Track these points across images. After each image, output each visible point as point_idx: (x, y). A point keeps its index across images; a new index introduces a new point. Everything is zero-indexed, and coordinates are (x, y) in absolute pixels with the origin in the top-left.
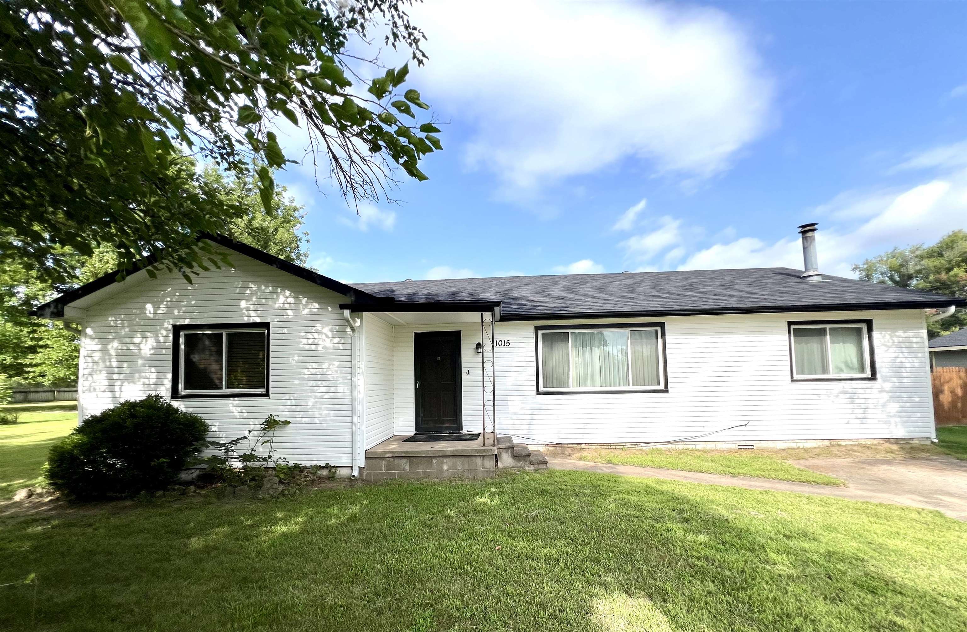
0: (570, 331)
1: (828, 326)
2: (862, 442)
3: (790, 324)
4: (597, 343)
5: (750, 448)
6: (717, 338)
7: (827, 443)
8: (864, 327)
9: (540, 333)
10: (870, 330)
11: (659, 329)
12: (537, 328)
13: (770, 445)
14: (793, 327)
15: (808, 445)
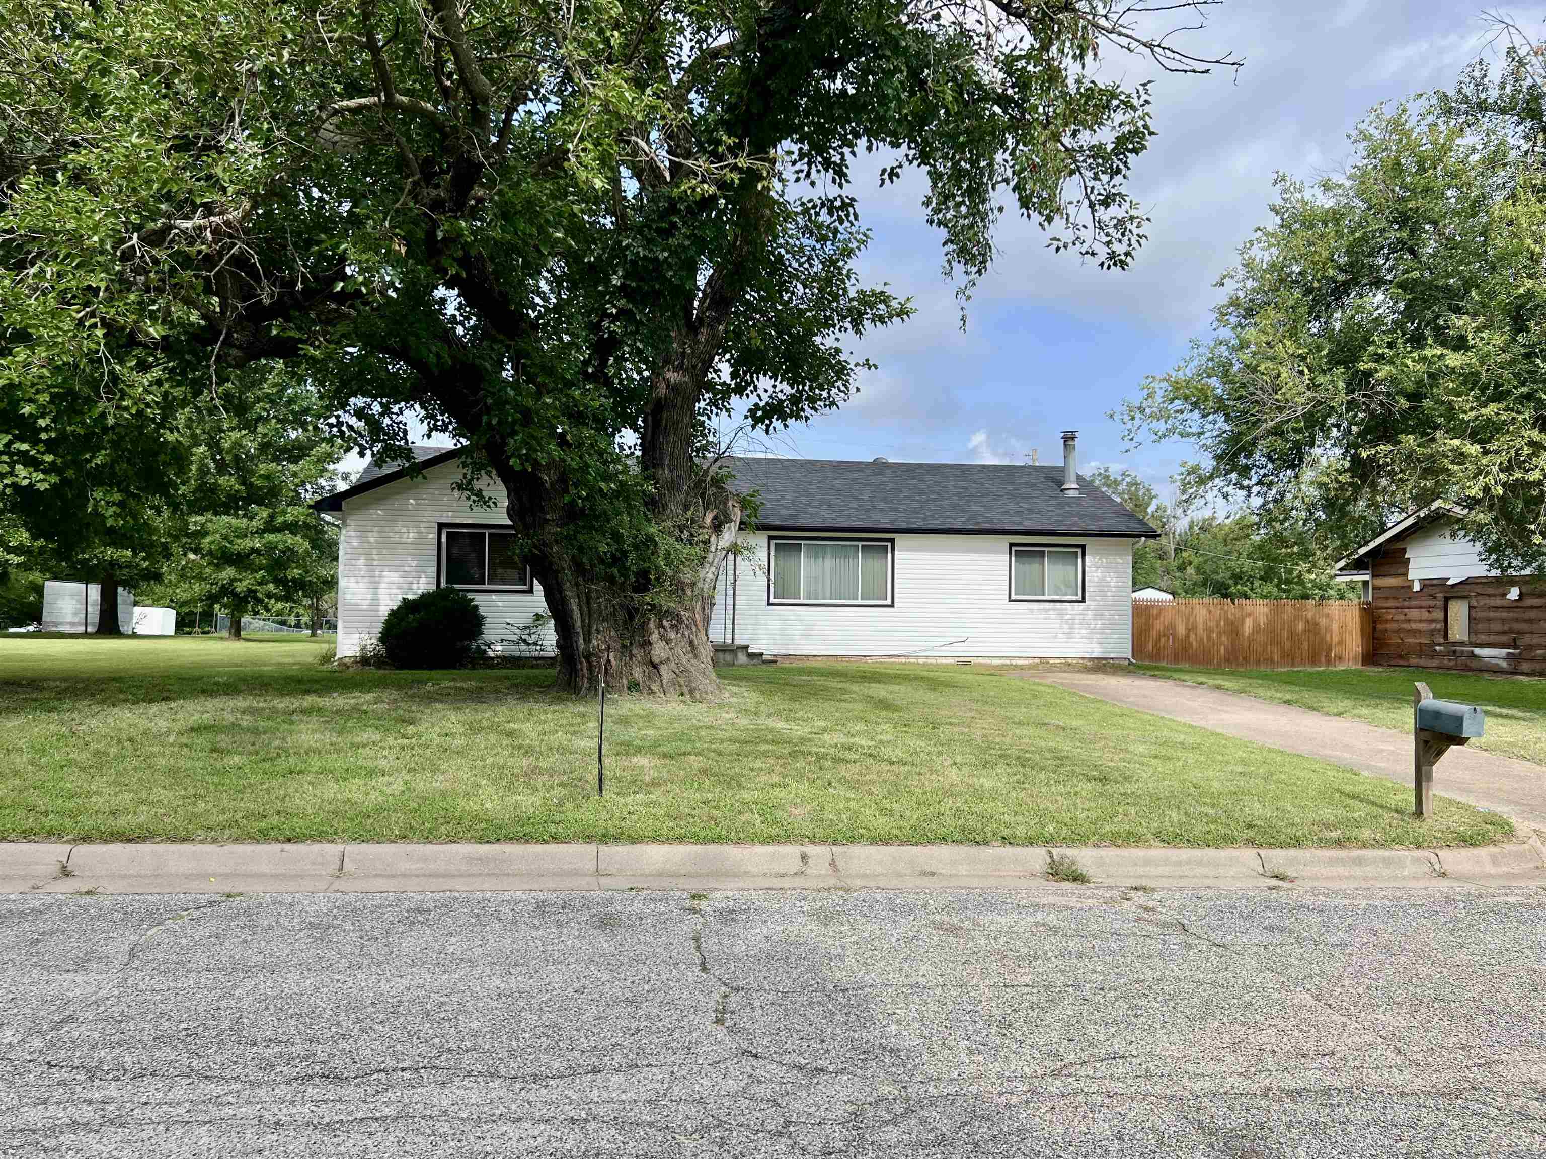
0: (802, 542)
1: (1046, 549)
2: (1070, 661)
3: (1011, 545)
4: (829, 556)
5: (966, 664)
6: (927, 556)
7: (1038, 661)
8: (1079, 551)
9: (773, 542)
10: (1084, 555)
11: (889, 544)
12: (770, 538)
13: (988, 661)
14: (1013, 549)
15: (1020, 662)
